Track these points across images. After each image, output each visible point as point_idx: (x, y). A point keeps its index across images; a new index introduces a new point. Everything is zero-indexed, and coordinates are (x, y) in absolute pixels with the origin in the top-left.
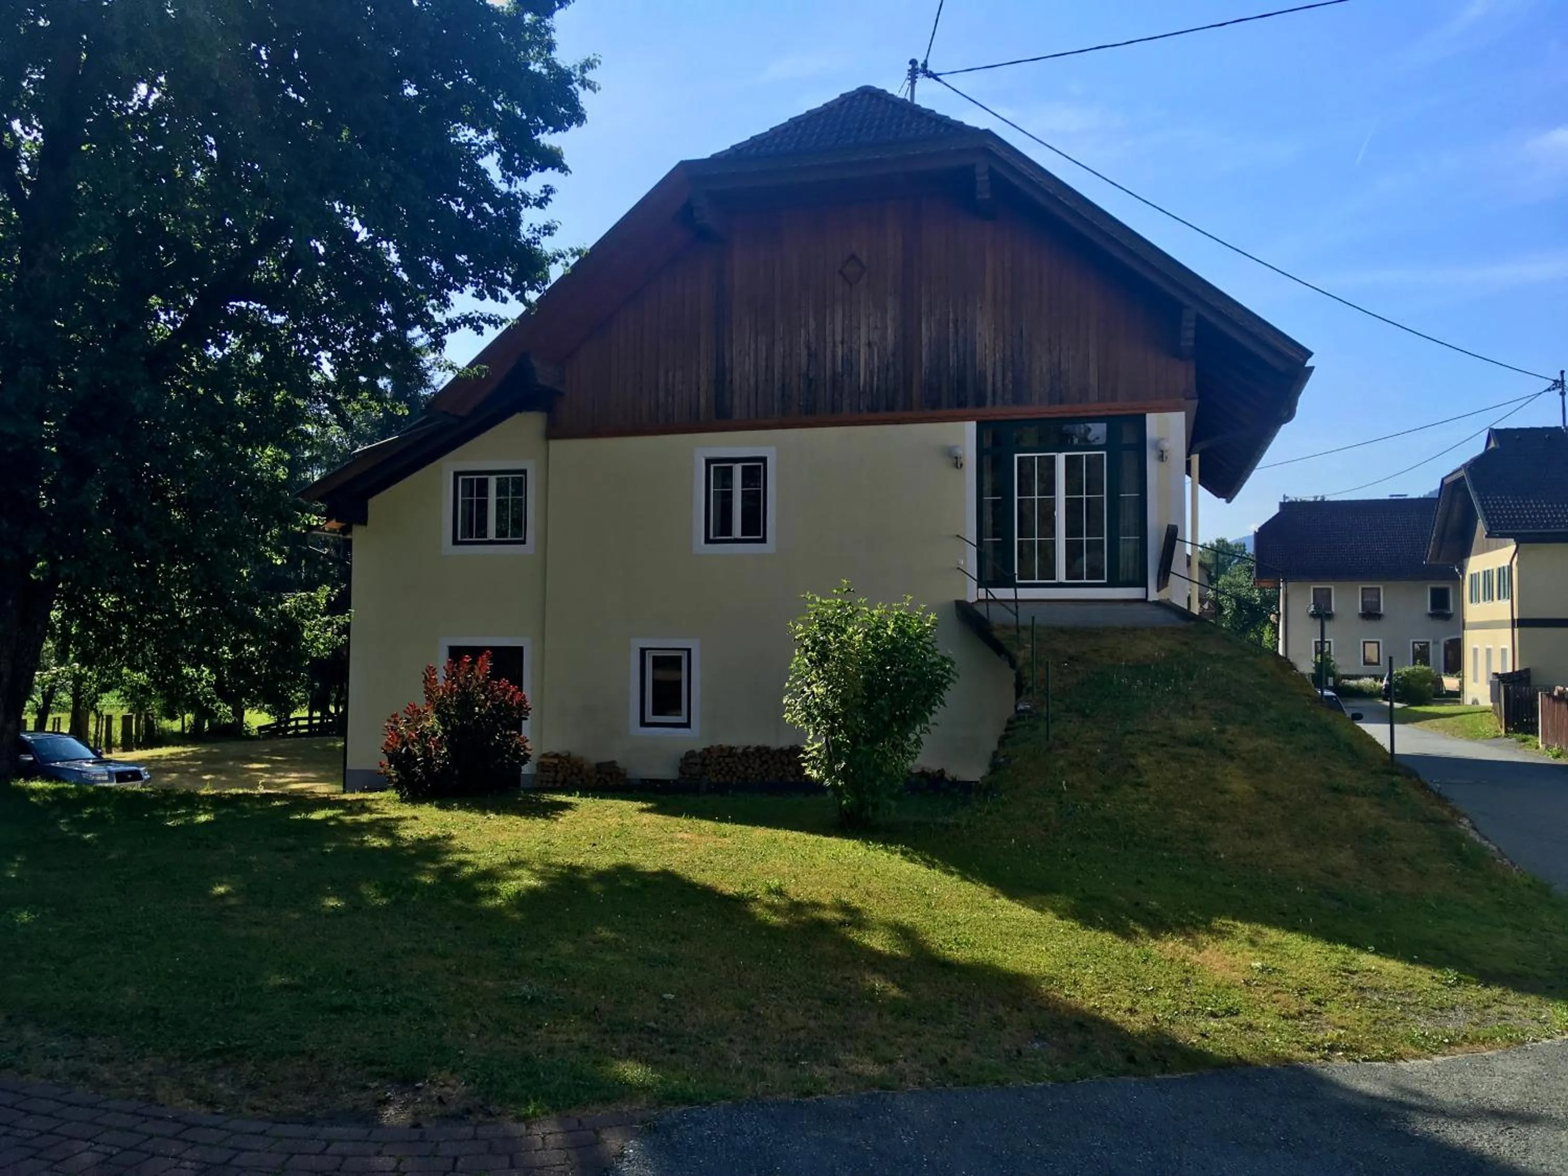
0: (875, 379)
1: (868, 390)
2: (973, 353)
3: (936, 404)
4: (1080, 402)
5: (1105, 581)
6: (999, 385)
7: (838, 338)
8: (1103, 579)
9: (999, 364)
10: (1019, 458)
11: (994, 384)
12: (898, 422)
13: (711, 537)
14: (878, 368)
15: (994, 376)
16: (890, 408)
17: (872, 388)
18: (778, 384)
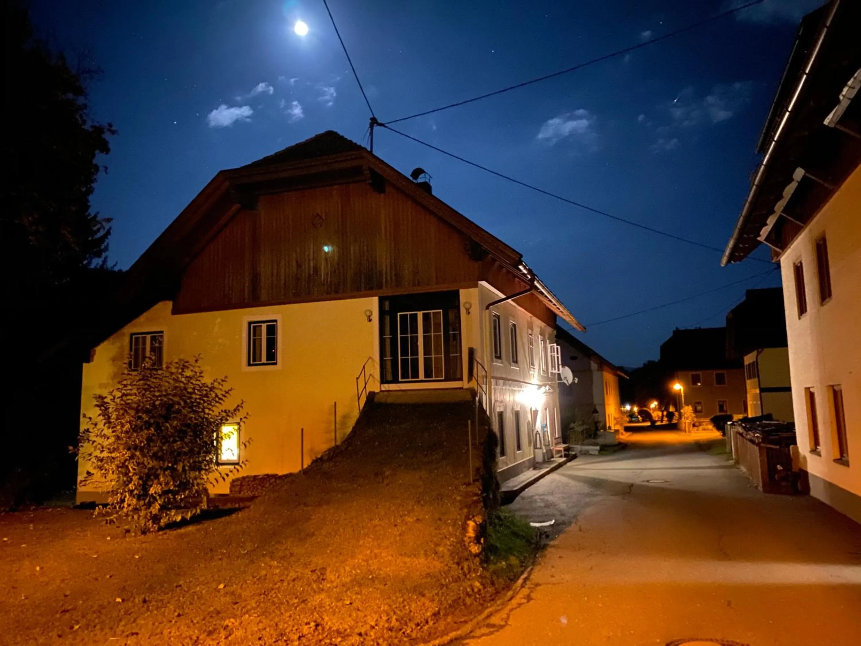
0: (329, 277)
1: (325, 283)
2: (376, 262)
3: (358, 289)
4: (428, 285)
5: (443, 378)
6: (389, 278)
7: (311, 257)
8: (442, 377)
9: (389, 267)
10: (400, 315)
11: (386, 278)
12: (340, 299)
13: (251, 363)
14: (331, 272)
15: (386, 274)
16: (337, 292)
17: (327, 281)
18: (283, 282)
